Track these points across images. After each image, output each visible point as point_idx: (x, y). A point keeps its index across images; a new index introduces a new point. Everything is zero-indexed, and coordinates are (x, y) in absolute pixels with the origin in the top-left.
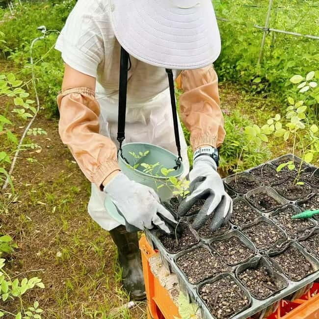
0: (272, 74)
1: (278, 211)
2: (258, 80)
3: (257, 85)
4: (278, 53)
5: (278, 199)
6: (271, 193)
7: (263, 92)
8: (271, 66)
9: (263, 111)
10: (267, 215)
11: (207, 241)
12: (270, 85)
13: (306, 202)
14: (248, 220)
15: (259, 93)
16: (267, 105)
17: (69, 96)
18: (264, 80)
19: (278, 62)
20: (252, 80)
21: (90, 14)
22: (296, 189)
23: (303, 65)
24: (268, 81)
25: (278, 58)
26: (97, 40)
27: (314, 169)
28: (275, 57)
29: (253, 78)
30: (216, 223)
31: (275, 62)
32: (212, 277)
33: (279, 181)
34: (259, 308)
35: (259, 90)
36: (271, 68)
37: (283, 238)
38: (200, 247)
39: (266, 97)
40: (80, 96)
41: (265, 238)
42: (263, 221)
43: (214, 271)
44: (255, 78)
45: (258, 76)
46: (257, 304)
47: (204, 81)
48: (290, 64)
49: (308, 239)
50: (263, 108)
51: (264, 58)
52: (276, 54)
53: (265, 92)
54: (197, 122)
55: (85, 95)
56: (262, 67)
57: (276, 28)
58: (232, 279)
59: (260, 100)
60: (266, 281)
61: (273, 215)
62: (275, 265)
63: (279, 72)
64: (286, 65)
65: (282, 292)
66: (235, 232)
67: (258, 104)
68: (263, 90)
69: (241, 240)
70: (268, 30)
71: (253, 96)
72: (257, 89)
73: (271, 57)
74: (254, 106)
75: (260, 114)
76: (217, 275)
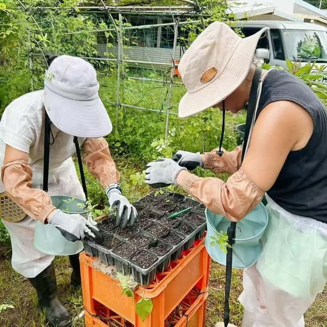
0: (129, 138)
1: (160, 218)
2: (118, 145)
3: (118, 148)
4: (130, 123)
5: (158, 212)
6: (154, 210)
7: (124, 154)
8: (127, 133)
9: (127, 168)
10: (155, 220)
11: (127, 239)
12: (128, 148)
13: (173, 211)
14: (145, 225)
15: (121, 154)
16: (129, 164)
17: (13, 166)
18: (123, 144)
19: (132, 129)
20: (113, 145)
21: (25, 114)
22: (167, 205)
23: (150, 131)
24: (126, 144)
25: (131, 126)
26: (31, 130)
27: (173, 194)
28: (129, 126)
29: (114, 143)
30: (132, 222)
31: (129, 130)
32: (135, 253)
33: (156, 203)
34: (162, 260)
35: (120, 152)
36: (127, 134)
37: (165, 230)
38: (124, 243)
39: (127, 157)
40: (20, 166)
41: (157, 231)
42: (153, 224)
43: (136, 250)
44: (116, 142)
45: (118, 141)
46: (160, 258)
47: (101, 147)
48: (141, 131)
49: (177, 227)
50: (127, 166)
51: (120, 127)
52: (129, 123)
53: (126, 153)
54: (102, 171)
55: (24, 164)
56: (120, 134)
57: (126, 103)
58: (146, 252)
59: (123, 160)
60: (162, 251)
61: (158, 219)
62: (164, 241)
63: (133, 137)
64: (138, 131)
65: (171, 251)
66: (140, 232)
67: (122, 164)
68: (124, 152)
69: (145, 235)
70: (120, 105)
71: (117, 157)
72: (118, 152)
73: (126, 126)
74: (119, 166)
75: (125, 171)
76: (138, 252)
